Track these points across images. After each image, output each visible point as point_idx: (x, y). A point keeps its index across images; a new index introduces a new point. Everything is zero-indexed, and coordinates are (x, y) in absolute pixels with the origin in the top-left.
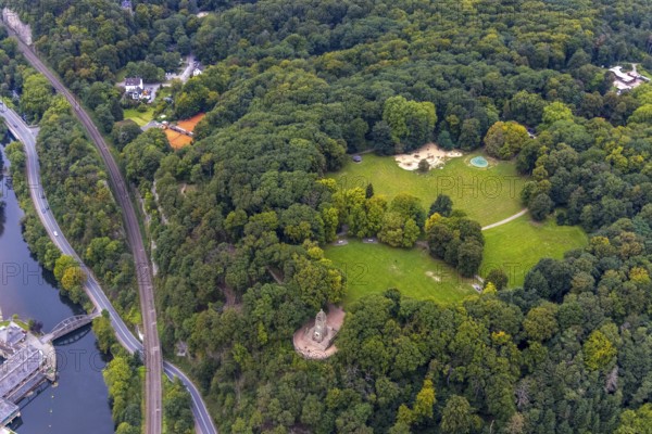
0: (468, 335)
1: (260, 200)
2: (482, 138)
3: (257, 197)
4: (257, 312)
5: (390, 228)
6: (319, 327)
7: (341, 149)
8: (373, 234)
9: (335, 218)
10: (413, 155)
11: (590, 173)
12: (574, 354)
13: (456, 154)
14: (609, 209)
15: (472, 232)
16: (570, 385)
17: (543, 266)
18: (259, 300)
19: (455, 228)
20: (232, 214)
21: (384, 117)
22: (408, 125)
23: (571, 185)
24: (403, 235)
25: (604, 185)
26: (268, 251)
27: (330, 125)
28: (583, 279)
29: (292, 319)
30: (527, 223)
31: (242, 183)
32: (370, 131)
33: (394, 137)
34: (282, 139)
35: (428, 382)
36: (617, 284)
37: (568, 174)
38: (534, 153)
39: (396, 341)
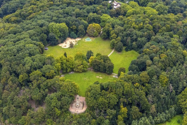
0: (128, 87)
1: (29, 68)
2: (86, 31)
3: (27, 67)
4: (53, 104)
5: (78, 66)
6: (78, 102)
7: (42, 45)
8: (72, 70)
9: (60, 67)
10: (65, 43)
11: (130, 33)
12: (158, 84)
13: (78, 39)
14: (142, 41)
15: (106, 59)
17: (133, 63)
18: (52, 100)
19: (100, 59)
20: (21, 76)
21: (51, 31)
22: (61, 32)
23: (125, 38)
24: (83, 67)
25: (136, 35)
26: (45, 83)
27: (35, 38)
28: (149, 62)
29: (68, 102)
30: (117, 53)
31: (18, 64)
32: (48, 37)
33: (57, 38)
34: (23, 46)
35: (122, 106)
36: (159, 60)
37: (123, 34)
38: (108, 31)
39: (108, 96)
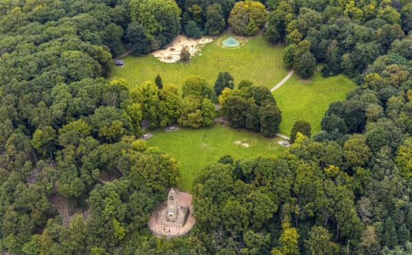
0: (306, 175)
1: (60, 112)
2: (226, 21)
3: (57, 110)
4: (108, 210)
5: (189, 112)
6: (171, 207)
7: (107, 54)
8: (174, 121)
9: (139, 113)
11: (337, 28)
12: (392, 168)
14: (366, 52)
15: (263, 96)
16: (395, 196)
17: (334, 109)
18: (107, 199)
19: (248, 97)
20: (38, 132)
21: (134, 18)
22: (159, 21)
23: (324, 41)
24: (203, 115)
25: (353, 34)
26: (94, 154)
27: (89, 35)
28: (374, 108)
29: (146, 206)
30: (298, 82)
31: (34, 102)
32: (125, 34)
33: (148, 35)
34: (53, 54)
35: (285, 225)
36: (402, 106)
37: (319, 32)
38: (282, 22)
39: (249, 196)
